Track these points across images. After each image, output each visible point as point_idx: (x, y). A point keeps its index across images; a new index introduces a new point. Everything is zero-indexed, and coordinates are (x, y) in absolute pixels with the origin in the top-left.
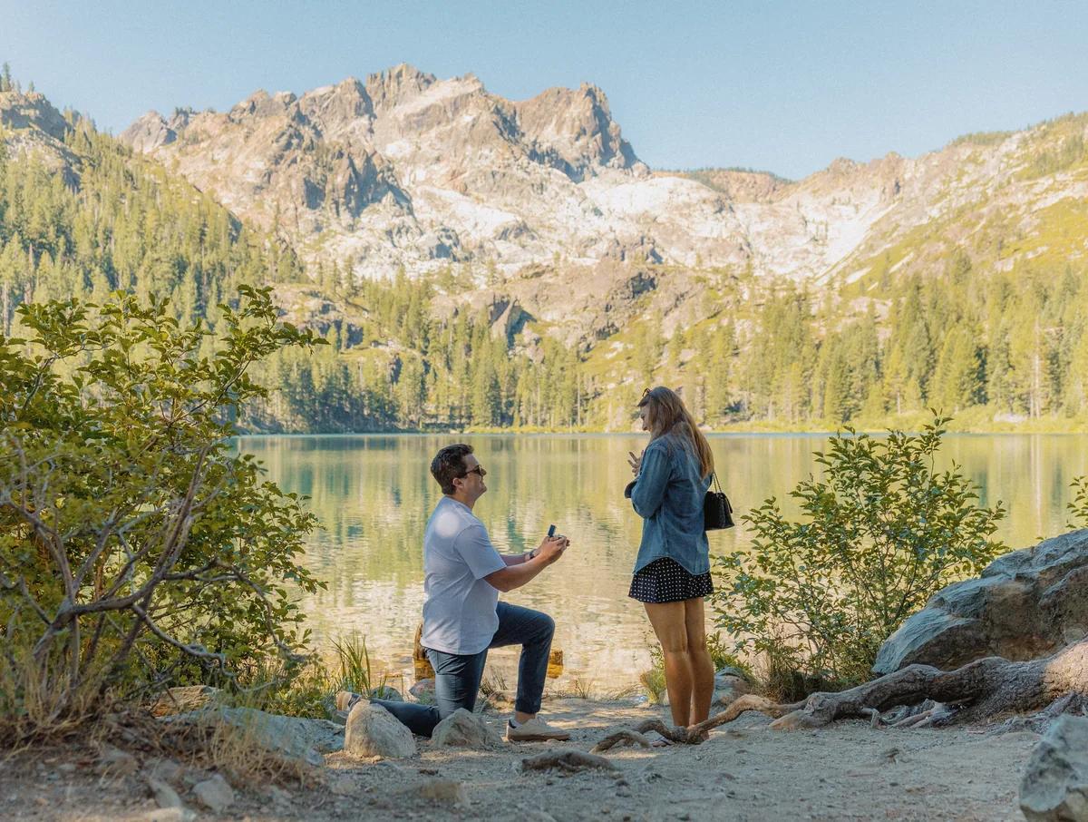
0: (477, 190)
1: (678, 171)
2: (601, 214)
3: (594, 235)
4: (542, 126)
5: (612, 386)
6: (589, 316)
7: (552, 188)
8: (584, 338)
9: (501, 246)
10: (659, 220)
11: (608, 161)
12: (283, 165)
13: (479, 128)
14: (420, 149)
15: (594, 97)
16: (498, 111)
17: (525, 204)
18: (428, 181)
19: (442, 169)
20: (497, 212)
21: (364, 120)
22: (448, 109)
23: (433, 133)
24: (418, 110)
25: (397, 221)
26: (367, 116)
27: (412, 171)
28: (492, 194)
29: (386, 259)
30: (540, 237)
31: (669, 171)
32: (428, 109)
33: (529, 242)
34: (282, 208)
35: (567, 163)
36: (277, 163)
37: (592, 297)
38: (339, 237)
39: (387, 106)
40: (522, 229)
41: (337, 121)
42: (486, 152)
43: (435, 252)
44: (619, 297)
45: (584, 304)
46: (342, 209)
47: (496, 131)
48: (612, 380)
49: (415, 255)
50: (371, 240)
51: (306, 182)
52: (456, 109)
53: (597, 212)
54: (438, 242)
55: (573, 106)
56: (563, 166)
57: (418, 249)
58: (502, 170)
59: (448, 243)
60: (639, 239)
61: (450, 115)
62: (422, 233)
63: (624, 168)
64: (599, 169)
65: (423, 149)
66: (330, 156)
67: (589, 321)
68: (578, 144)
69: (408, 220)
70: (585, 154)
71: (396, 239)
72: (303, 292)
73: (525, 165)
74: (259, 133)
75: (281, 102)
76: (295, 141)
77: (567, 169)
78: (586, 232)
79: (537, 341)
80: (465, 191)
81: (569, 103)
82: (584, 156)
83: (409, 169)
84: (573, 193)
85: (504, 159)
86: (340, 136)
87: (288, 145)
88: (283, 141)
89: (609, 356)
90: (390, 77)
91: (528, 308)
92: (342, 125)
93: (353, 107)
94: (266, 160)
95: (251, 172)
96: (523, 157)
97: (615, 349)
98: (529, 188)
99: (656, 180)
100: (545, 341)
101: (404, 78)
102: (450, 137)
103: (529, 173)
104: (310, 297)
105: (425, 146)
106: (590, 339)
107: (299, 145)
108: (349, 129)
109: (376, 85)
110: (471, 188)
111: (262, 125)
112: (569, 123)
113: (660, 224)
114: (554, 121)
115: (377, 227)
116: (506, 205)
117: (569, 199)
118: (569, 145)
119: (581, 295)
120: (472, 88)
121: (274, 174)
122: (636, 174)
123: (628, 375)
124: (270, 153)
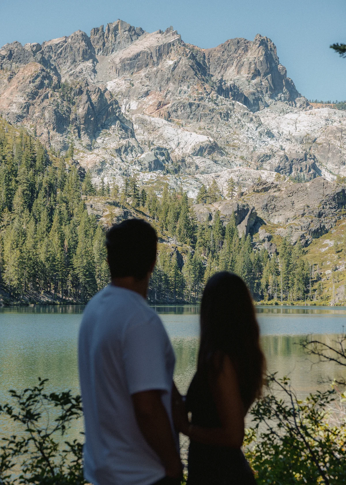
0: (177, 117)
1: (329, 103)
2: (273, 136)
3: (268, 152)
4: (225, 68)
5: (329, 272)
6: (306, 221)
7: (236, 116)
8: (303, 236)
9: (198, 160)
10: (318, 141)
11: (277, 96)
12: (38, 100)
13: (178, 70)
14: (133, 85)
15: (266, 46)
16: (193, 57)
17: (215, 129)
18: (140, 110)
19: (151, 101)
20: (194, 134)
21: (89, 64)
22: (154, 55)
23: (143, 73)
24: (130, 56)
25: (124, 142)
26: (91, 61)
27: (127, 103)
28: (189, 120)
29: (118, 171)
30: (227, 153)
31: (322, 102)
32: (138, 55)
33: (219, 158)
34: (39, 132)
35: (245, 97)
36: (34, 98)
37: (308, 207)
38: (81, 154)
39: (106, 52)
40: (213, 148)
41: (69, 64)
42: (185, 88)
43: (153, 166)
44: (328, 207)
45: (302, 212)
46: (82, 133)
47: (192, 72)
48: (328, 267)
49: (138, 168)
50: (107, 156)
51: (56, 112)
52: (161, 55)
53: (270, 134)
54: (154, 158)
55: (249, 53)
56: (243, 99)
57: (140, 163)
58: (197, 102)
59: (162, 158)
60: (302, 156)
61: (155, 59)
62: (142, 152)
63: (289, 101)
64: (269, 101)
65: (136, 85)
66: (73, 93)
67: (306, 224)
68: (254, 82)
69: (132, 141)
70: (259, 89)
71: (123, 156)
72: (108, 203)
73: (215, 98)
74: (19, 75)
75: (30, 50)
76: (46, 82)
77: (246, 101)
78: (262, 150)
79: (270, 238)
80: (168, 118)
81: (246, 50)
82: (258, 92)
83: (125, 100)
84: (252, 120)
85: (198, 94)
86: (71, 75)
87: (41, 85)
88: (38, 82)
89: (323, 250)
90: (109, 30)
91: (261, 214)
92: (73, 66)
93: (81, 53)
94: (25, 96)
95: (14, 105)
96: (213, 92)
97: (326, 245)
98: (218, 116)
99: (315, 110)
100: (275, 239)
101: (120, 31)
102: (156, 77)
103: (217, 104)
104: (113, 207)
105: (137, 84)
106: (308, 237)
107: (49, 85)
108: (78, 69)
109: (98, 36)
110: (173, 115)
111: (22, 69)
112: (246, 66)
113: (319, 144)
114: (235, 64)
115: (109, 146)
116: (200, 129)
117: (248, 125)
118: (247, 83)
119: (299, 205)
120: (171, 39)
121: (32, 106)
122: (298, 105)
123: (340, 265)
124: (29, 90)
